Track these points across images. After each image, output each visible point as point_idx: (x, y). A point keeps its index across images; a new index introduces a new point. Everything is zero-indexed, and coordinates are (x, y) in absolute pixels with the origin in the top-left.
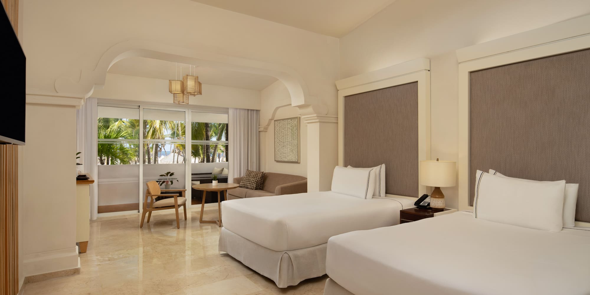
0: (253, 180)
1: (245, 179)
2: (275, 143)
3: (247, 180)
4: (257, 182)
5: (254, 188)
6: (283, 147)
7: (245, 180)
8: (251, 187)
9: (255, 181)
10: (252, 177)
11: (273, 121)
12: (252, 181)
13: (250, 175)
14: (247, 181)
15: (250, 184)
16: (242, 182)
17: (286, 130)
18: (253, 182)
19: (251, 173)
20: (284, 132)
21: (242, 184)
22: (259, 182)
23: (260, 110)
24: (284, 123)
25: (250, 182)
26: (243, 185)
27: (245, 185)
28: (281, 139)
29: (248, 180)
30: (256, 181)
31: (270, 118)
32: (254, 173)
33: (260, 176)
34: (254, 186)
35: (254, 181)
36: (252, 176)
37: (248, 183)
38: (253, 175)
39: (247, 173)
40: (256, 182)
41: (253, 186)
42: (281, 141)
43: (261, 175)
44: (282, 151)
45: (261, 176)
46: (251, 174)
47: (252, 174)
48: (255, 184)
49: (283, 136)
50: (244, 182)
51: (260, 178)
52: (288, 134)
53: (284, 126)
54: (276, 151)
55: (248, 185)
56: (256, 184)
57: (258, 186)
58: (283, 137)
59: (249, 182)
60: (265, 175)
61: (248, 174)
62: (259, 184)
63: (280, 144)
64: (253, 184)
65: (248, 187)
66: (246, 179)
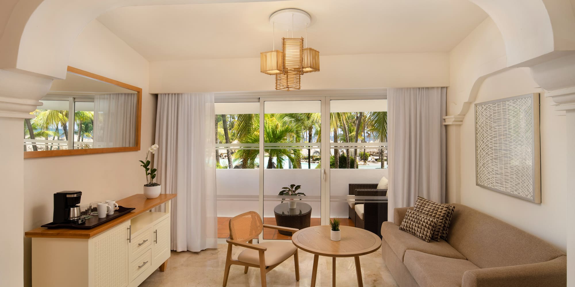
0: (426, 221)
1: (411, 216)
2: (476, 150)
3: (413, 219)
4: (433, 226)
5: (427, 238)
6: (494, 160)
7: (411, 218)
8: (421, 235)
9: (430, 225)
10: (427, 213)
11: (473, 106)
12: (424, 224)
13: (423, 209)
14: (414, 222)
15: (418, 227)
16: (405, 222)
17: (502, 124)
18: (426, 226)
19: (425, 204)
20: (497, 127)
21: (405, 224)
22: (440, 226)
23: (449, 87)
24: (497, 109)
25: (419, 223)
26: (407, 227)
27: (410, 227)
28: (491, 142)
29: (416, 220)
30: (432, 224)
31: (467, 100)
32: (431, 205)
33: (442, 215)
34: (428, 234)
35: (427, 223)
36: (425, 210)
37: (415, 226)
38: (428, 210)
39: (417, 203)
40: (430, 227)
41: (425, 233)
42: (491, 148)
43: (444, 212)
44: (492, 167)
45: (445, 214)
46: (424, 206)
47: (426, 206)
48: (429, 231)
49: (494, 137)
50: (409, 221)
51: (442, 218)
52: (505, 132)
53: (496, 114)
54: (480, 165)
55: (416, 229)
56: (432, 230)
57: (436, 233)
58: (495, 139)
59: (417, 225)
60: (455, 210)
61: (419, 207)
62: (440, 229)
63: (487, 153)
64: (426, 229)
65: (416, 232)
66: (413, 216)
